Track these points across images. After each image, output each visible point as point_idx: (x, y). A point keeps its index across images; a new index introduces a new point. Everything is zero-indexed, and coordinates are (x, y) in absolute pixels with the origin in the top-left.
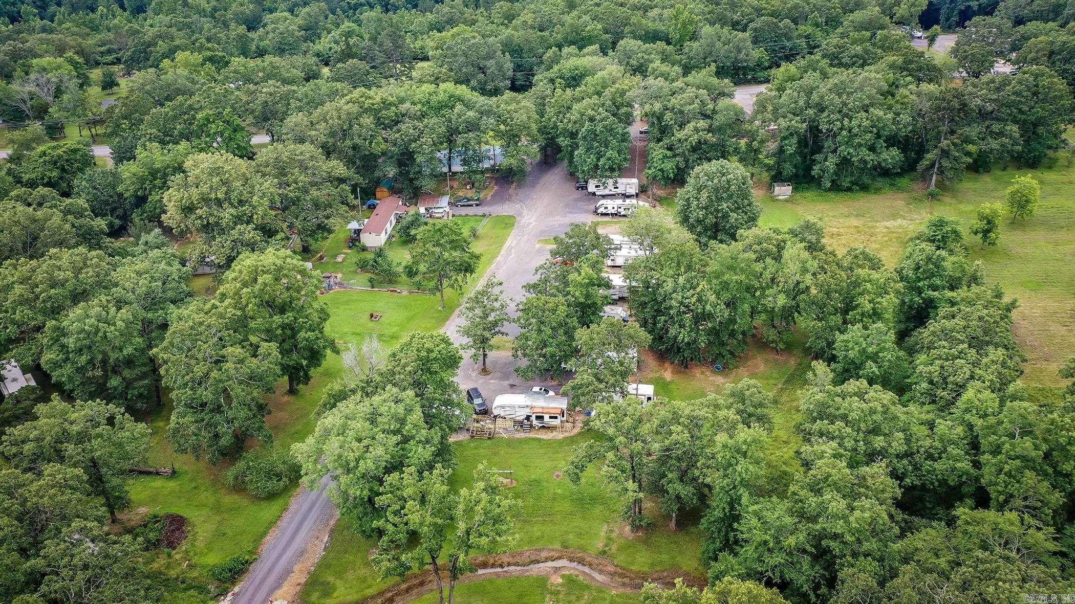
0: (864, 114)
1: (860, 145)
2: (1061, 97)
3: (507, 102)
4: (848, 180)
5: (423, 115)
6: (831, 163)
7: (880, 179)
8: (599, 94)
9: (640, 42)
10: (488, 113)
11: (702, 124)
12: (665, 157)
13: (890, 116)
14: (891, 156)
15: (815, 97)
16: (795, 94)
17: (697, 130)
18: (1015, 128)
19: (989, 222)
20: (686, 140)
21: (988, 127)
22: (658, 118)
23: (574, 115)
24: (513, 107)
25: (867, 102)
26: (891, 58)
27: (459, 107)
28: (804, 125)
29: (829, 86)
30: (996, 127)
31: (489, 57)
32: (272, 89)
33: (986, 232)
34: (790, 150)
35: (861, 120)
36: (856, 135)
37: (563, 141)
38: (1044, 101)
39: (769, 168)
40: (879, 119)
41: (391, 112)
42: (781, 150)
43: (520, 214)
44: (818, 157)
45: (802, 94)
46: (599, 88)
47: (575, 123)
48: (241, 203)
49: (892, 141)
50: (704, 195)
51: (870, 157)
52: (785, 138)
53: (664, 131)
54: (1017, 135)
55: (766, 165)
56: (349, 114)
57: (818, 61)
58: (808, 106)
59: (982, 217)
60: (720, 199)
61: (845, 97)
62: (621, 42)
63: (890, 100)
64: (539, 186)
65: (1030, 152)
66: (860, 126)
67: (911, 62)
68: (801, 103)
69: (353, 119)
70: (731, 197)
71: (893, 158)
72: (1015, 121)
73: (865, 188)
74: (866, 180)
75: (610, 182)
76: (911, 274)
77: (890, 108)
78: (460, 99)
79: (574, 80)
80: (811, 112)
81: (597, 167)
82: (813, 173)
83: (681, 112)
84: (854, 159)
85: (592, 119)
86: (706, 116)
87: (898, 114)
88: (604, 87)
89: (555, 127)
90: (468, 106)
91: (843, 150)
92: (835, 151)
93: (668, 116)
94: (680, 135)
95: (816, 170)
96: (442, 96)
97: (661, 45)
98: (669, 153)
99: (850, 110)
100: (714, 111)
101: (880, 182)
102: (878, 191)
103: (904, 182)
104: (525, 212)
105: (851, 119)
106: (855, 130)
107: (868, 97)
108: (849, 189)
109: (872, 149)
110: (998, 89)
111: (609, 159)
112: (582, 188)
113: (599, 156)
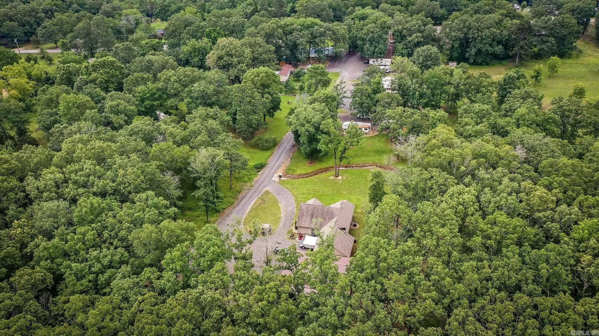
0: (488, 30)
1: (486, 43)
2: (573, 26)
3: (335, 25)
4: (481, 59)
5: (301, 31)
6: (473, 51)
7: (494, 60)
8: (375, 23)
9: (389, 5)
10: (329, 29)
11: (419, 34)
12: (403, 48)
13: (499, 31)
14: (499, 49)
15: (467, 24)
16: (459, 22)
17: (417, 37)
18: (553, 39)
19: (538, 73)
20: (412, 41)
21: (542, 39)
22: (400, 33)
23: (365, 31)
24: (339, 27)
25: (489, 26)
26: (502, 11)
27: (316, 27)
28: (463, 35)
29: (473, 19)
30: (545, 39)
31: (323, 10)
32: (236, 20)
33: (536, 77)
34: (456, 46)
35: (487, 32)
36: (484, 39)
37: (359, 42)
38: (566, 28)
39: (447, 55)
40: (494, 32)
41: (288, 28)
42: (453, 47)
43: (341, 72)
44: (468, 50)
45: (462, 22)
46: (375, 20)
47: (365, 34)
48: (240, 56)
49: (499, 43)
50: (421, 58)
51: (490, 49)
52: (454, 41)
53: (403, 37)
54: (554, 42)
55: (446, 54)
56: (273, 28)
57: (469, 11)
58: (464, 27)
59: (535, 71)
60: (427, 61)
61: (480, 23)
62: (382, 5)
63: (499, 26)
64: (348, 63)
65: (560, 50)
66: (486, 35)
67: (510, 13)
68: (461, 26)
69: (274, 30)
70: (432, 59)
71: (500, 49)
72: (553, 37)
73: (487, 64)
74: (488, 60)
75: (380, 60)
76: (502, 83)
77: (499, 29)
78: (316, 24)
79: (363, 18)
80: (465, 30)
81: (374, 52)
82: (466, 56)
83: (410, 30)
84: (483, 49)
85: (372, 32)
86: (421, 32)
87: (502, 31)
88: (377, 20)
89: (356, 37)
90: (321, 27)
91: (479, 46)
92: (475, 47)
93: (405, 32)
94: (409, 39)
95: (467, 55)
96: (309, 23)
97: (399, 7)
98: (405, 47)
99: (482, 28)
100: (424, 30)
101: (494, 61)
102: (493, 65)
103: (505, 62)
104: (343, 71)
105: (482, 32)
106: (484, 37)
107: (490, 24)
108: (481, 64)
109: (491, 45)
110: (546, 23)
111: (379, 49)
112: (367, 63)
113: (375, 47)
